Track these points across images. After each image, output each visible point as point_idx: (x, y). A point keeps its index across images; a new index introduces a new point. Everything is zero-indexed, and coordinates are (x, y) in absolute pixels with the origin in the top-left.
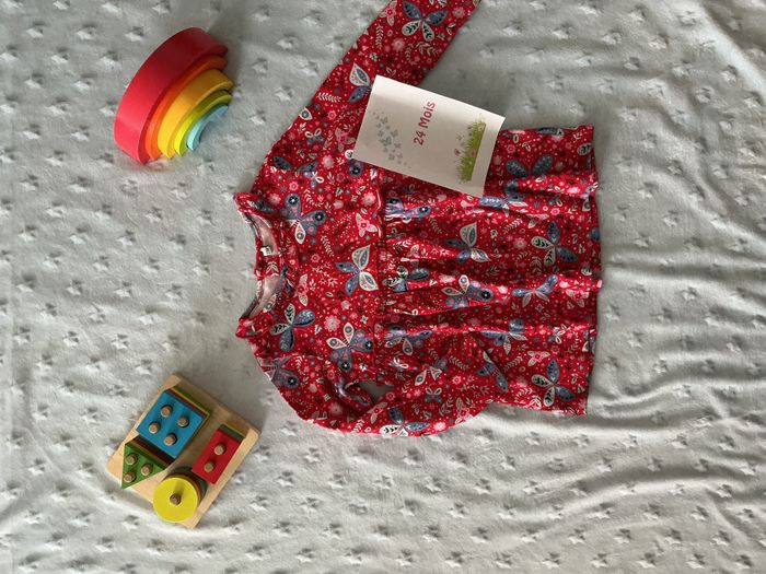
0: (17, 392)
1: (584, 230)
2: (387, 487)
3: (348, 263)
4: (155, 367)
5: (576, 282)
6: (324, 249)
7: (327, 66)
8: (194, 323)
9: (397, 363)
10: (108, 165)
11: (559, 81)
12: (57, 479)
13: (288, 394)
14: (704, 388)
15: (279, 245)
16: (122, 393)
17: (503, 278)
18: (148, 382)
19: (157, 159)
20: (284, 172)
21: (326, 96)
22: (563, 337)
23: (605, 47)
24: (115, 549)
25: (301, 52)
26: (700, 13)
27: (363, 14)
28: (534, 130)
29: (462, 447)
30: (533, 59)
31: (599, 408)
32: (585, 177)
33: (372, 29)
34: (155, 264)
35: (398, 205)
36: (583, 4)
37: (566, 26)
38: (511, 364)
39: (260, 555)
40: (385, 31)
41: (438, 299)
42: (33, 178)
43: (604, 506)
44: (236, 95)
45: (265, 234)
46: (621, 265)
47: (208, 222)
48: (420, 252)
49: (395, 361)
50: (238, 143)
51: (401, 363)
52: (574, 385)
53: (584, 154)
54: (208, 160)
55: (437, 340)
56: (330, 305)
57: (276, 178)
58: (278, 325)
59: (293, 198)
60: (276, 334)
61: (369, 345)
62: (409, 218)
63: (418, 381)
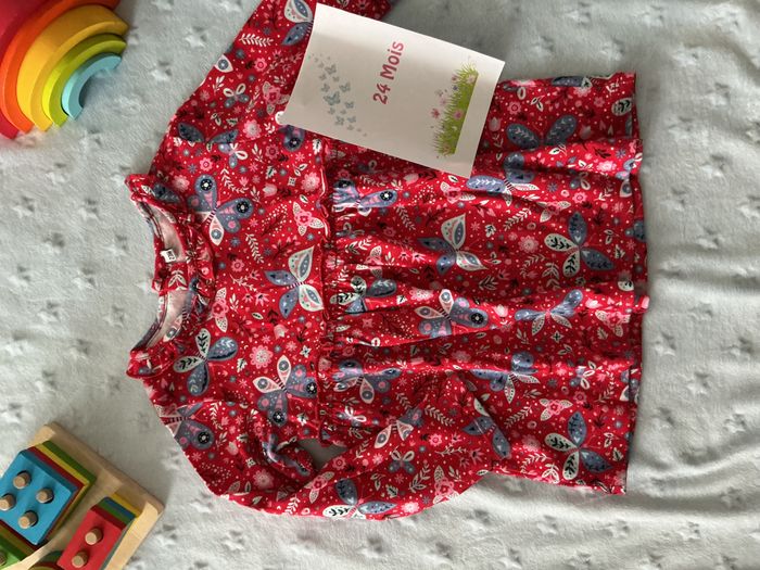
1: (622, 224)
3: (285, 273)
4: (24, 412)
5: (610, 301)
6: (249, 252)
8: (74, 354)
9: (349, 414)
11: (585, 10)
13: (197, 456)
15: (186, 247)
17: (503, 293)
18: (18, 434)
19: (28, 131)
20: (192, 145)
21: (252, 39)
22: (592, 379)
28: (549, 80)
29: (446, 535)
31: (644, 482)
32: (624, 146)
34: (25, 274)
35: (350, 190)
38: (516, 417)
41: (408, 321)
44: (132, 41)
45: (168, 232)
46: (677, 275)
47: (93, 216)
48: (383, 257)
49: (346, 411)
50: (134, 107)
51: (355, 415)
52: (607, 450)
53: (621, 114)
54: (93, 131)
55: (409, 382)
56: (258, 331)
57: (182, 153)
58: (186, 359)
59: (206, 181)
60: (183, 371)
61: (312, 388)
62: (367, 209)
63: (380, 442)
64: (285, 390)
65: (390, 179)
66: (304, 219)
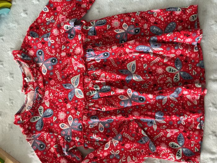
1: (195, 62)
3: (69, 84)
5: (192, 91)
6: (57, 77)
9: (94, 137)
13: (39, 153)
15: (33, 76)
17: (151, 89)
20: (34, 39)
22: (186, 121)
31: (207, 159)
32: (195, 32)
35: (92, 53)
38: (158, 136)
41: (116, 101)
45: (27, 71)
47: (2, 66)
48: (105, 77)
49: (93, 136)
50: (15, 27)
51: (97, 137)
52: (192, 148)
53: (193, 21)
55: (117, 123)
56: (61, 106)
57: (31, 42)
58: (35, 117)
59: (40, 52)
60: (34, 122)
61: (81, 127)
62: (99, 60)
63: (106, 147)
64: (71, 128)
65: (107, 48)
66: (76, 64)
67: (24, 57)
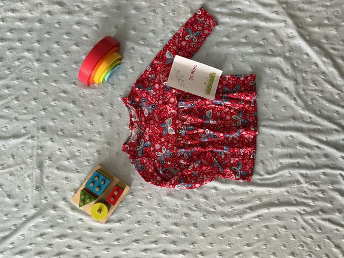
0: (38, 171)
1: (251, 113)
2: (177, 208)
3: (164, 124)
4: (90, 162)
5: (248, 132)
6: (155, 119)
7: (157, 51)
8: (106, 146)
9: (182, 161)
10: (74, 86)
11: (243, 58)
12: (52, 204)
13: (141, 172)
14: (296, 172)
15: (138, 117)
16: (78, 172)
17: (222, 130)
18: (89, 168)
19: (93, 84)
20: (141, 90)
21: (156, 62)
22: (243, 153)
23: (261, 45)
24: (74, 231)
25: (148, 45)
26: (295, 33)
27: (171, 32)
28: (234, 76)
29: (206, 193)
30: (233, 49)
31: (257, 179)
32: (252, 94)
33: (174, 37)
34: (92, 123)
35: (183, 103)
36: (252, 29)
37: (246, 37)
38: (224, 162)
39: (129, 233)
40: (179, 38)
41: (197, 138)
42: (45, 90)
43: (258, 216)
44: (123, 61)
45: (133, 113)
46: (265, 126)
47: (112, 108)
48: (191, 120)
50: (124, 79)
52: (247, 171)
53: (252, 85)
54: (112, 85)
55: (197, 153)
56: (157, 139)
57: (138, 92)
58: (137, 147)
59: (144, 99)
60: (137, 150)
61: (172, 155)
62: (187, 108)
63: (190, 168)
64: (164, 155)
65: (194, 100)
66: (170, 110)
67: (132, 103)
